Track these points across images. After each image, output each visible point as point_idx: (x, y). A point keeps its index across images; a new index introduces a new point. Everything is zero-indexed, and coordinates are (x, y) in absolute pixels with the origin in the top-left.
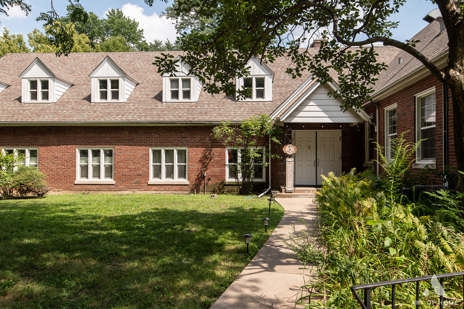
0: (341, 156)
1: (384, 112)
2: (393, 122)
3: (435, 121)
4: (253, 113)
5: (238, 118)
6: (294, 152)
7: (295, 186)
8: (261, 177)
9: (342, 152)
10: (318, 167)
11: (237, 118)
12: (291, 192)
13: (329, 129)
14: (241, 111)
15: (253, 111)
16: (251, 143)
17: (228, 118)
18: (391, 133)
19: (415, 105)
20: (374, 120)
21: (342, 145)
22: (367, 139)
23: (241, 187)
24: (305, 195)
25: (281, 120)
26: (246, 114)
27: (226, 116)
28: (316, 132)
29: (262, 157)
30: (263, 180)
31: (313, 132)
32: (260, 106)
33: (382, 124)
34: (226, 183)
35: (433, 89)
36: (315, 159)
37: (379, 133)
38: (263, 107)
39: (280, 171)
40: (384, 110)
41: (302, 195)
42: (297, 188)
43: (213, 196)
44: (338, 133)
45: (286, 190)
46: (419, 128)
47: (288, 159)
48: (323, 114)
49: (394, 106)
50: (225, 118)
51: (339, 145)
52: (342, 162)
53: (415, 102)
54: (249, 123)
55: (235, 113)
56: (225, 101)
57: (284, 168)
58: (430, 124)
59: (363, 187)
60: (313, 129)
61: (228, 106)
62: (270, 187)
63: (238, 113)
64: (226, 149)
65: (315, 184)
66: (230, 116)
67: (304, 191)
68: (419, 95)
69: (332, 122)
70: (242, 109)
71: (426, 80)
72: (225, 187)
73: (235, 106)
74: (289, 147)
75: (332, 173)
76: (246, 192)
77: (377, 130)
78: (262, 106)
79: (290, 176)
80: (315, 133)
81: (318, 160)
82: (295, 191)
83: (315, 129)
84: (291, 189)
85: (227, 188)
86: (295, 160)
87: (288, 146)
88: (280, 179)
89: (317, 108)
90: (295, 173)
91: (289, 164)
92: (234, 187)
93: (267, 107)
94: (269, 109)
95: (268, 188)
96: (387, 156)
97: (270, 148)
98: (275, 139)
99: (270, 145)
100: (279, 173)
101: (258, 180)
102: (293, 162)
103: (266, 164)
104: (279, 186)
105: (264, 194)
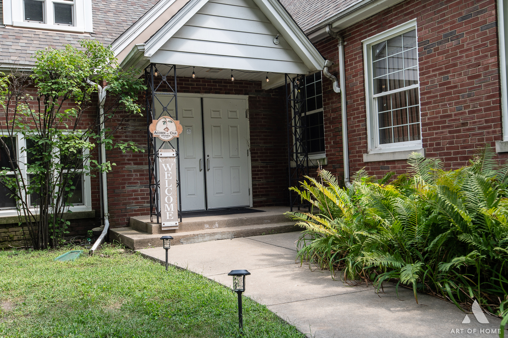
0: (249, 148)
1: (362, 48)
6: (176, 135)
8: (79, 200)
9: (251, 139)
10: (207, 172)
12: (174, 231)
13: (226, 93)
15: (52, 47)
21: (251, 125)
25: (146, 55)
28: (202, 99)
30: (86, 207)
31: (195, 98)
36: (202, 157)
37: (346, 95)
39: (129, 183)
40: (362, 44)
41: (203, 235)
42: (185, 220)
44: (243, 101)
45: (161, 227)
47: (163, 153)
48: (232, 51)
51: (245, 126)
52: (252, 160)
60: (196, 92)
62: (107, 222)
65: (203, 208)
67: (200, 226)
70: (21, 41)
74: (164, 122)
77: (339, 88)
79: (169, 191)
80: (199, 100)
81: (207, 158)
82: (181, 227)
83: (199, 92)
84: (173, 223)
86: (178, 154)
87: (162, 120)
88: (130, 203)
89: (220, 36)
90: (179, 185)
91: (165, 163)
95: (99, 225)
96: (372, 139)
97: (103, 127)
98: (130, 103)
99: (102, 119)
100: (128, 188)
101: (75, 209)
102: (175, 160)
103: (106, 166)
104: (129, 219)
105: (102, 242)
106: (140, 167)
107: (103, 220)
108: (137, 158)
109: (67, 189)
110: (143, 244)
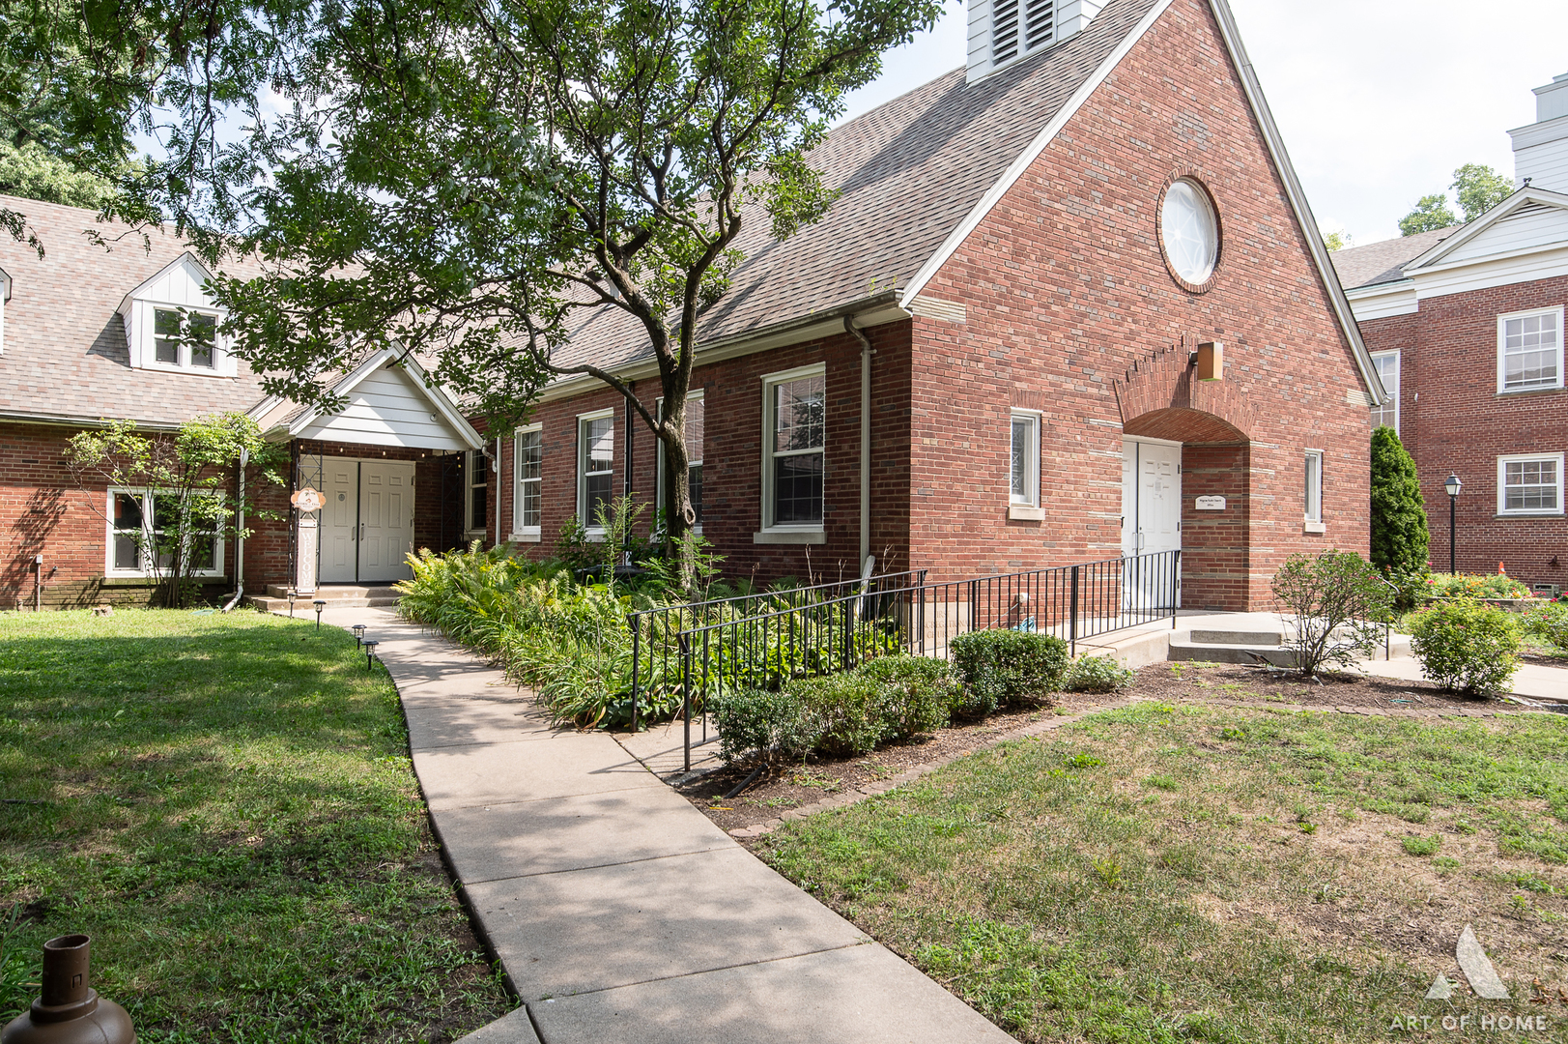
1: (513, 435)
2: (529, 456)
3: (611, 459)
4: (189, 402)
5: (151, 414)
6: (319, 507)
7: (319, 584)
8: (210, 565)
9: (416, 509)
10: (361, 542)
11: (146, 413)
12: (310, 597)
13: (389, 458)
14: (152, 395)
15: (188, 398)
16: (208, 480)
17: (118, 412)
18: (527, 477)
19: (577, 432)
20: (492, 449)
21: (416, 495)
22: (470, 485)
23: (153, 591)
24: (346, 602)
25: (291, 433)
26: (169, 406)
27: (112, 406)
28: (360, 463)
29: (237, 514)
30: (218, 572)
31: (351, 462)
32: (205, 386)
33: (508, 458)
34: (107, 583)
35: (610, 412)
36: (355, 525)
37: (502, 475)
38: (215, 391)
40: (514, 431)
41: (338, 602)
42: (322, 588)
43: (103, 611)
44: (409, 467)
45: (296, 593)
46: (583, 473)
47: (302, 522)
48: (384, 427)
49: (537, 427)
50: (107, 410)
51: (409, 494)
52: (416, 532)
53: (577, 427)
54: (204, 431)
55: (136, 398)
56: (96, 361)
57: (291, 545)
58: (601, 465)
59: (511, 570)
60: (353, 456)
61: (109, 376)
62: (241, 589)
63: (145, 399)
64: (111, 491)
65: (355, 580)
66: (123, 407)
67: (339, 594)
68: (583, 417)
69: (403, 445)
70: (153, 390)
71: (597, 394)
72: (102, 591)
73: (130, 378)
74: (307, 494)
75: (426, 550)
76: (180, 601)
77: (496, 468)
78: (211, 386)
79: (307, 559)
80: (358, 464)
81: (361, 526)
82: (318, 594)
83: (357, 457)
84: (310, 590)
85: (104, 596)
86: (319, 525)
87: (305, 491)
88: (267, 570)
89: (371, 413)
90: (319, 554)
91: (306, 532)
92: (131, 591)
93: (226, 392)
94: (232, 397)
95: (231, 592)
96: (517, 520)
97: (242, 494)
98: (272, 476)
99: (242, 487)
100: (267, 555)
101: (208, 573)
102: (316, 530)
103: (244, 533)
104: (266, 587)
105: (236, 606)
106: (282, 533)
107: (237, 586)
108: (279, 526)
109: (201, 552)
110: (275, 605)
